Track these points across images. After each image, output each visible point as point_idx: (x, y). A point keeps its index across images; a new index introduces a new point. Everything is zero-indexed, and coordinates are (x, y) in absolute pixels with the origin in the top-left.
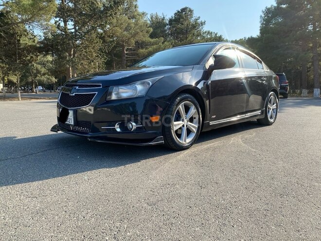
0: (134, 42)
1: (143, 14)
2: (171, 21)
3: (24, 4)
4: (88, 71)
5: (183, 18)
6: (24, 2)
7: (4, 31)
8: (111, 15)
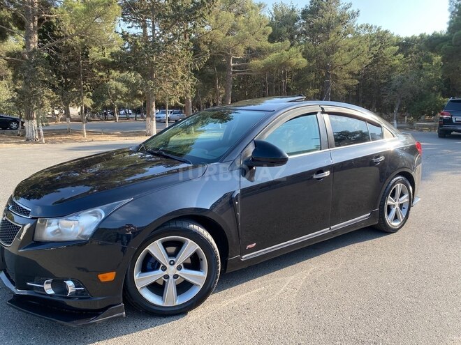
0: (243, 49)
1: (260, 6)
2: (304, 12)
3: (77, 10)
4: (170, 99)
5: (322, 8)
6: (77, 7)
7: (55, 47)
8: (202, 15)
